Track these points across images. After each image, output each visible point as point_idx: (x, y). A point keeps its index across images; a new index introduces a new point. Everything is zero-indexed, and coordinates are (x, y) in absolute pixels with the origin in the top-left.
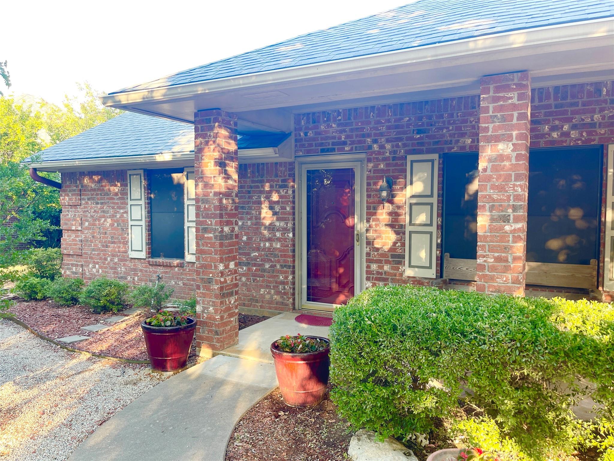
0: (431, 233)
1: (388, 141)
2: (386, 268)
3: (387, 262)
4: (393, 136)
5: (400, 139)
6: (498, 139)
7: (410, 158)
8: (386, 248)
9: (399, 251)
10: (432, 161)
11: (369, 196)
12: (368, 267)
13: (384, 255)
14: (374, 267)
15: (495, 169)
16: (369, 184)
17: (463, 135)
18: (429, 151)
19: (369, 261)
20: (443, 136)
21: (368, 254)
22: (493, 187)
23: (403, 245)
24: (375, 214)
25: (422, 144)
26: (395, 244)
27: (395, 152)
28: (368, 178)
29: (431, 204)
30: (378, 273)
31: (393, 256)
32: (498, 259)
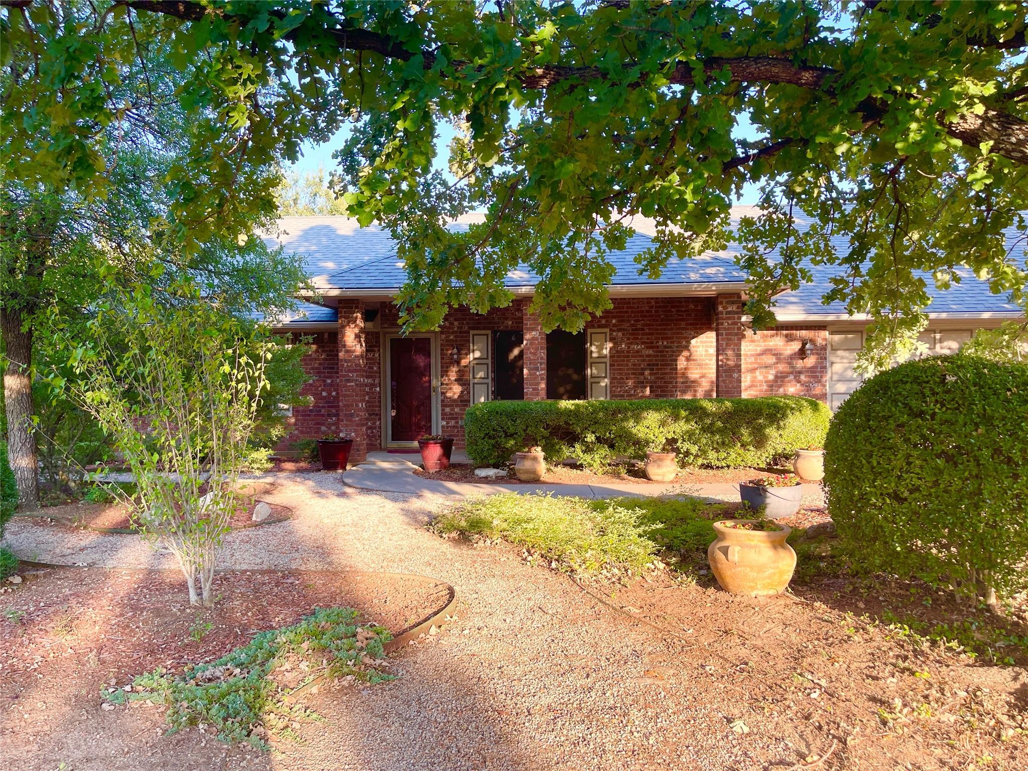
0: (488, 384)
1: (456, 320)
2: (457, 410)
3: (457, 406)
4: (459, 316)
5: (465, 319)
6: (533, 329)
7: (472, 332)
8: (456, 397)
9: (466, 397)
10: (487, 335)
11: (442, 359)
12: (443, 410)
13: (455, 401)
14: (447, 410)
15: (531, 344)
16: (442, 350)
17: (507, 319)
18: (484, 329)
19: (444, 406)
20: (494, 318)
21: (443, 401)
22: (531, 353)
23: (469, 393)
24: (447, 371)
25: (480, 323)
26: (462, 392)
27: (461, 328)
28: (442, 345)
29: (487, 364)
30: (450, 414)
31: (461, 401)
32: (534, 389)
